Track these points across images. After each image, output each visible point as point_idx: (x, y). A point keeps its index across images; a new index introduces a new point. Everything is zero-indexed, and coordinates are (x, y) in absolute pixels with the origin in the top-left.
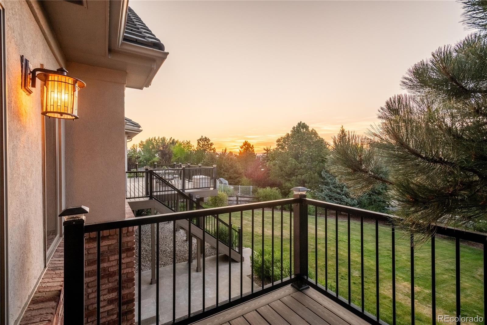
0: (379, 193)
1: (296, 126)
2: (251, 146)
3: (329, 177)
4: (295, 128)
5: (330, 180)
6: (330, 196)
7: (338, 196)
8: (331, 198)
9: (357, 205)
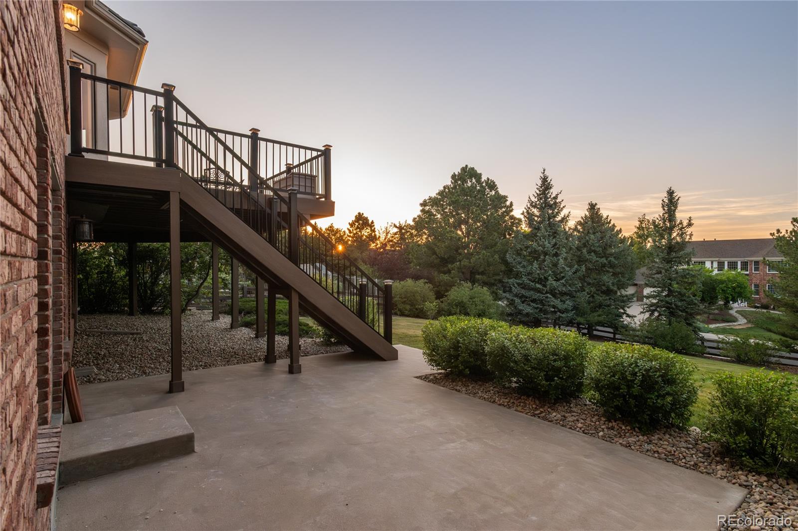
0: (608, 292)
1: (457, 173)
2: (370, 223)
3: (520, 263)
4: (456, 175)
5: (521, 267)
6: (523, 296)
7: (536, 296)
8: (525, 301)
9: (572, 310)
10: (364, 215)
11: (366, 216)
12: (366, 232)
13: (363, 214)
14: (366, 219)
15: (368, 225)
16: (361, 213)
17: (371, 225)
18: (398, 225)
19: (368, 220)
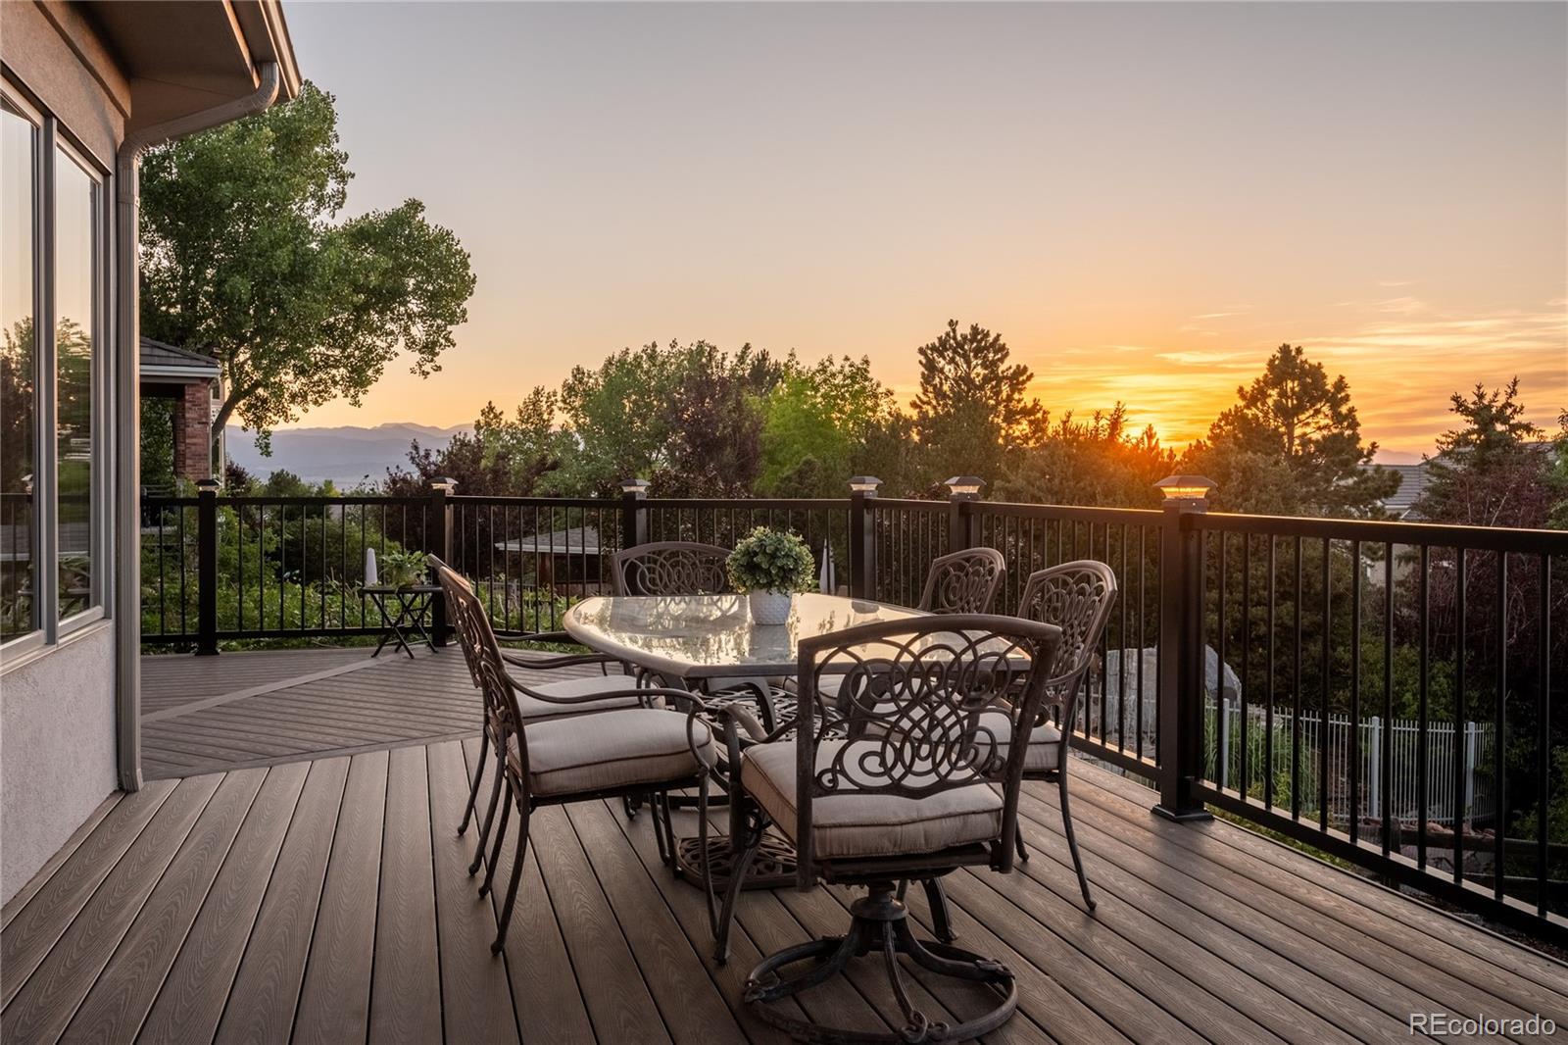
2: (1330, 386)
10: (1303, 357)
11: (1314, 362)
12: (1313, 426)
13: (1299, 351)
14: (1316, 373)
15: (1325, 396)
16: (1293, 348)
17: (1337, 396)
18: (1470, 399)
19: (1324, 377)
